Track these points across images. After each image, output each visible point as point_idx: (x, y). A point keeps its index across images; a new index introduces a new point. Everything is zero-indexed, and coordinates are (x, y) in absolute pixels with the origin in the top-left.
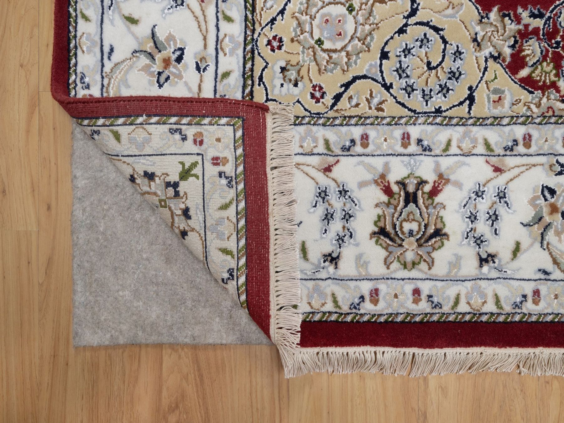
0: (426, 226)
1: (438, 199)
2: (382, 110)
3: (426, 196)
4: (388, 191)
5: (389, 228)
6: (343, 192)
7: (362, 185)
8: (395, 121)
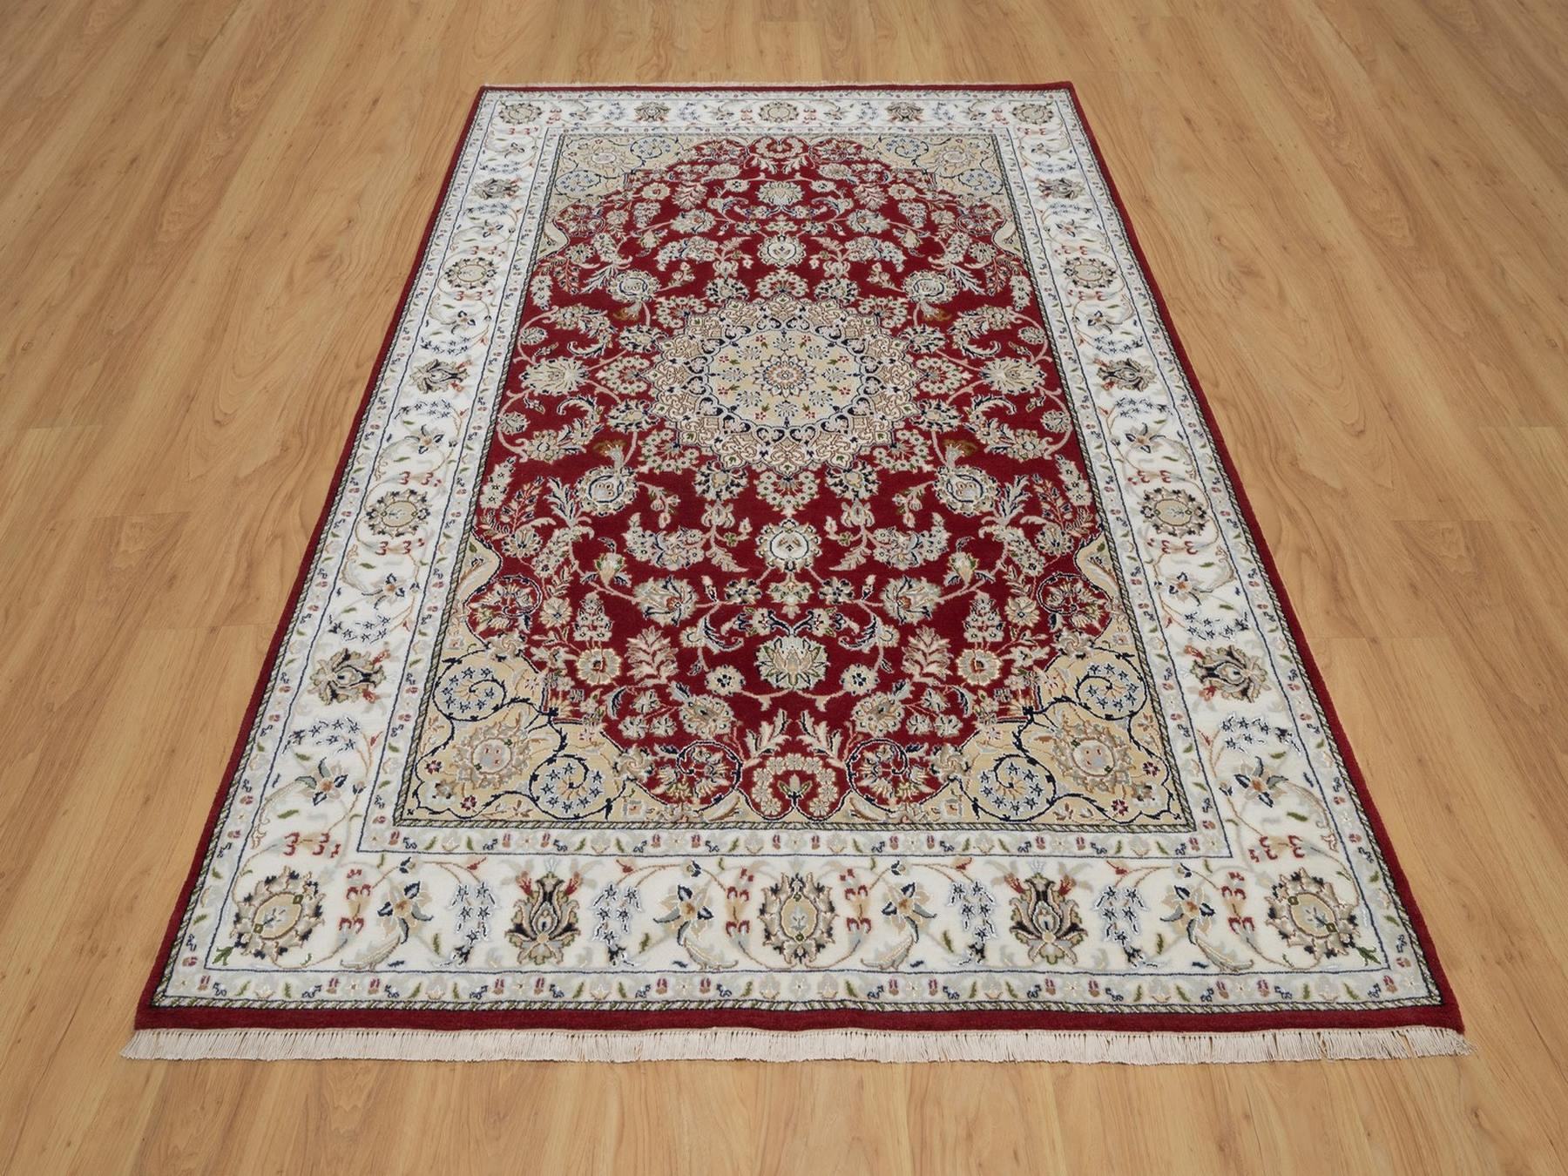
0: (559, 922)
1: (571, 897)
2: (527, 816)
3: (561, 895)
4: (527, 890)
5: (526, 925)
6: (482, 891)
7: (504, 883)
8: (538, 824)
